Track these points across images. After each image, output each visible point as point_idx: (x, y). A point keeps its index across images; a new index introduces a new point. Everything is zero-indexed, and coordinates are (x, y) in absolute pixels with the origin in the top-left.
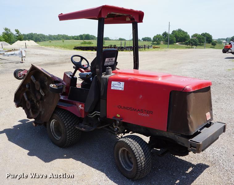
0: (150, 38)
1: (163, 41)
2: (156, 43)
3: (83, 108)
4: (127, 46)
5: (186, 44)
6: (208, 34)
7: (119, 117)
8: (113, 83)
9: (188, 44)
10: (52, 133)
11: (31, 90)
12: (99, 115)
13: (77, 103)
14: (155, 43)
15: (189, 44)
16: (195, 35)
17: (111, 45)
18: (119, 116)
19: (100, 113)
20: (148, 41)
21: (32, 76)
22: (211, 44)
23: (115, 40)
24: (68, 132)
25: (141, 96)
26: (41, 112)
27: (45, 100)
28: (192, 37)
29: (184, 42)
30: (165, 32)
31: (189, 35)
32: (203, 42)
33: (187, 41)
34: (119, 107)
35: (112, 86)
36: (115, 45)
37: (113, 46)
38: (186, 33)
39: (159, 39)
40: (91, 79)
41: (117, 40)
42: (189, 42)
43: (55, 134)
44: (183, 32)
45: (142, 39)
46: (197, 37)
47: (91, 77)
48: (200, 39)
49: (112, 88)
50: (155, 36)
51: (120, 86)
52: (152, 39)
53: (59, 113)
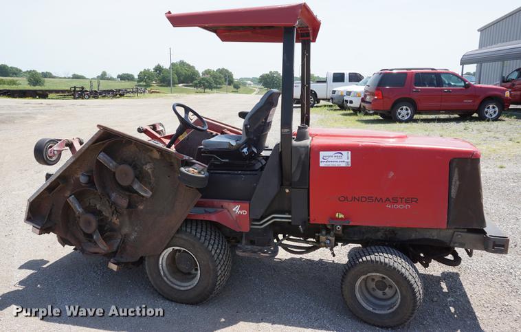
0: (132, 75)
1: (156, 81)
2: (144, 84)
3: (244, 212)
4: (102, 88)
5: (195, 86)
6: (227, 71)
7: (341, 219)
8: (322, 154)
9: (198, 85)
10: (165, 279)
11: (97, 187)
12: (290, 221)
13: (226, 204)
14: (141, 83)
15: (200, 86)
16: (207, 72)
17: (75, 87)
18: (341, 216)
19: (290, 216)
20: (128, 80)
21: (102, 153)
22: (232, 87)
23: (65, 78)
24: (219, 267)
25: (392, 174)
26: (126, 236)
27: (141, 207)
28: (203, 74)
29: (191, 82)
30: (159, 65)
31: (197, 71)
32: (220, 84)
33: (196, 82)
34: (342, 199)
35: (321, 159)
36: (83, 88)
37: (78, 89)
38: (193, 67)
39: (148, 77)
40: (245, 150)
41: (69, 78)
42: (200, 83)
43: (172, 280)
44: (189, 65)
45: (118, 77)
46: (211, 76)
47: (244, 148)
48: (217, 78)
49: (322, 165)
50: (141, 73)
51: (341, 160)
52: (136, 77)
53: (189, 230)
